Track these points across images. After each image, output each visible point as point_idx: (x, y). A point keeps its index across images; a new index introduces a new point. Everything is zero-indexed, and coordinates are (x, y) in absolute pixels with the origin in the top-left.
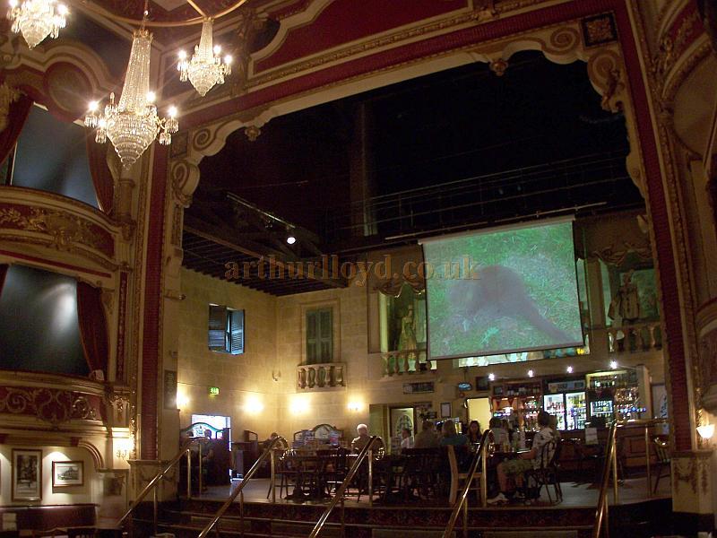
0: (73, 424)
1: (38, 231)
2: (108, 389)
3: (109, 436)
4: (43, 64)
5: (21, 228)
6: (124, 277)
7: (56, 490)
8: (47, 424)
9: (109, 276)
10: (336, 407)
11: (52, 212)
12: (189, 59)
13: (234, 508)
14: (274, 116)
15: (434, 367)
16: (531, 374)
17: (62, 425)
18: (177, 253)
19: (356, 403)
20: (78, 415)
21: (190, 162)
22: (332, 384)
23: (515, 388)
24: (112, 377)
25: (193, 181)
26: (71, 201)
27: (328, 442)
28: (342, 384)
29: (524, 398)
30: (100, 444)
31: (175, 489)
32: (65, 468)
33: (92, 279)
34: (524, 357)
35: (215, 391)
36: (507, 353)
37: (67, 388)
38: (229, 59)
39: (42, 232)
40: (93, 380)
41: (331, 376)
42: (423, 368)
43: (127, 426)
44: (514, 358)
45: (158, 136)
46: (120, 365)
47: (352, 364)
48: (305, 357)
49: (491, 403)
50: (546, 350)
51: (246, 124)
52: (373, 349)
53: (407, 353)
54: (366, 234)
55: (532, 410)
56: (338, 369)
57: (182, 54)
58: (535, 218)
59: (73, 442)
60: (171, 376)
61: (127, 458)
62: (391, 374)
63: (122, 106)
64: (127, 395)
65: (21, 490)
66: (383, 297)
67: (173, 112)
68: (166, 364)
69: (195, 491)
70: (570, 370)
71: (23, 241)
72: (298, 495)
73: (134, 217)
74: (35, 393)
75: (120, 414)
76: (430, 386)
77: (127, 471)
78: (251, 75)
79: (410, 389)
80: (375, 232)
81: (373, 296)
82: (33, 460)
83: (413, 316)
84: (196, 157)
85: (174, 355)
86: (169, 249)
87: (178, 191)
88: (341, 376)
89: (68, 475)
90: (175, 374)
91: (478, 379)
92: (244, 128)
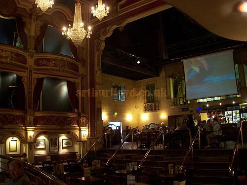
0: (68, 127)
1: (53, 66)
2: (79, 115)
3: (80, 130)
4: (50, 13)
5: (47, 66)
6: (82, 78)
7: (63, 148)
8: (59, 127)
9: (77, 78)
10: (157, 117)
11: (57, 59)
12: (95, 9)
13: (119, 151)
14: (127, 23)
15: (189, 103)
16: (221, 104)
17: (64, 128)
18: (99, 70)
19: (164, 116)
20: (69, 124)
21: (102, 40)
22: (155, 110)
23: (216, 109)
24: (80, 111)
25: (103, 46)
26: (63, 56)
27: (154, 129)
28: (159, 109)
29: (219, 112)
30: (77, 133)
31: (102, 146)
32: (66, 141)
33: (72, 80)
34: (219, 98)
35: (116, 114)
36: (213, 97)
37: (65, 115)
38: (108, 8)
39: (55, 66)
40: (74, 112)
41: (155, 107)
42: (185, 103)
43: (86, 126)
44: (216, 99)
45: (86, 36)
46: (82, 107)
47: (162, 103)
48: (146, 101)
49: (208, 114)
50: (226, 96)
51: (119, 26)
52: (169, 97)
53: (180, 98)
54: (164, 58)
55: (222, 117)
56: (157, 104)
57: (93, 8)
58: (220, 51)
59: (69, 132)
60: (100, 110)
61: (86, 137)
62: (174, 106)
63: (73, 28)
64: (86, 117)
65: (52, 148)
66: (171, 79)
67: (90, 28)
68: (97, 106)
69: (108, 147)
70: (234, 102)
71: (48, 70)
72: (141, 147)
73: (85, 59)
74: (55, 118)
75: (83, 123)
76: (187, 109)
77: (86, 141)
78: (119, 10)
79: (181, 110)
80: (167, 58)
81: (168, 79)
82: (56, 139)
83: (182, 86)
84: (103, 38)
85: (100, 103)
86: (96, 68)
87: (98, 49)
88: (158, 107)
89: (67, 143)
90: (101, 109)
91: (204, 106)
92: (118, 27)
